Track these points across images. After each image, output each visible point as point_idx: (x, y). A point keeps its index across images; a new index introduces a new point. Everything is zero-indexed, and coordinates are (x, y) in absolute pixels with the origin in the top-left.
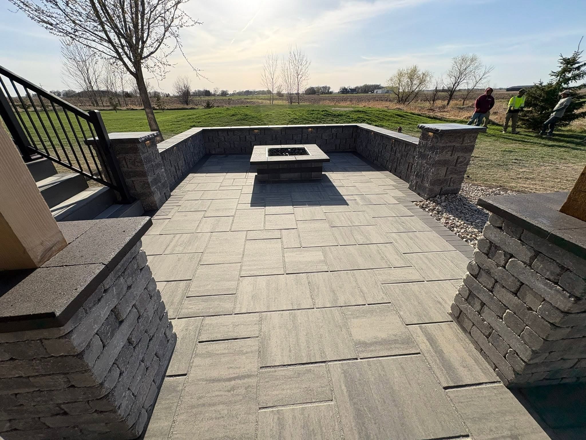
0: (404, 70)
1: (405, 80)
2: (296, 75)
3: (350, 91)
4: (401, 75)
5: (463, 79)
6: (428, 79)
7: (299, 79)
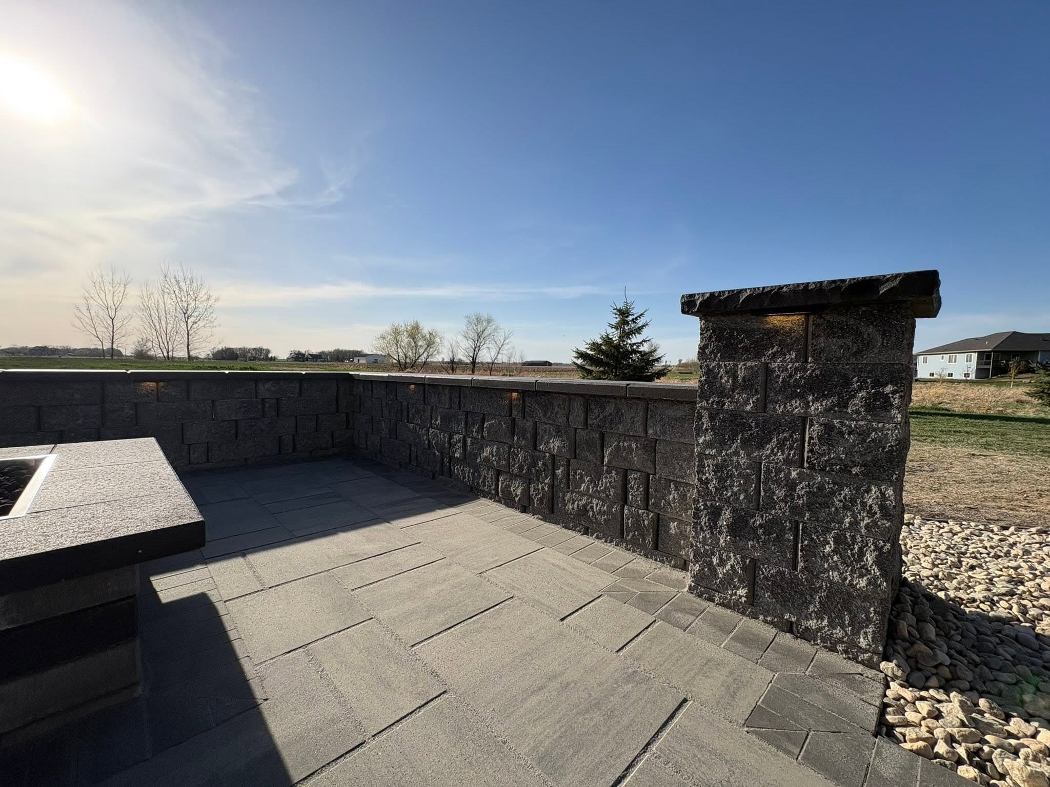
0: (401, 326)
1: (405, 340)
2: (181, 316)
3: (310, 357)
4: (396, 332)
5: (483, 343)
6: (438, 340)
7: (190, 325)
